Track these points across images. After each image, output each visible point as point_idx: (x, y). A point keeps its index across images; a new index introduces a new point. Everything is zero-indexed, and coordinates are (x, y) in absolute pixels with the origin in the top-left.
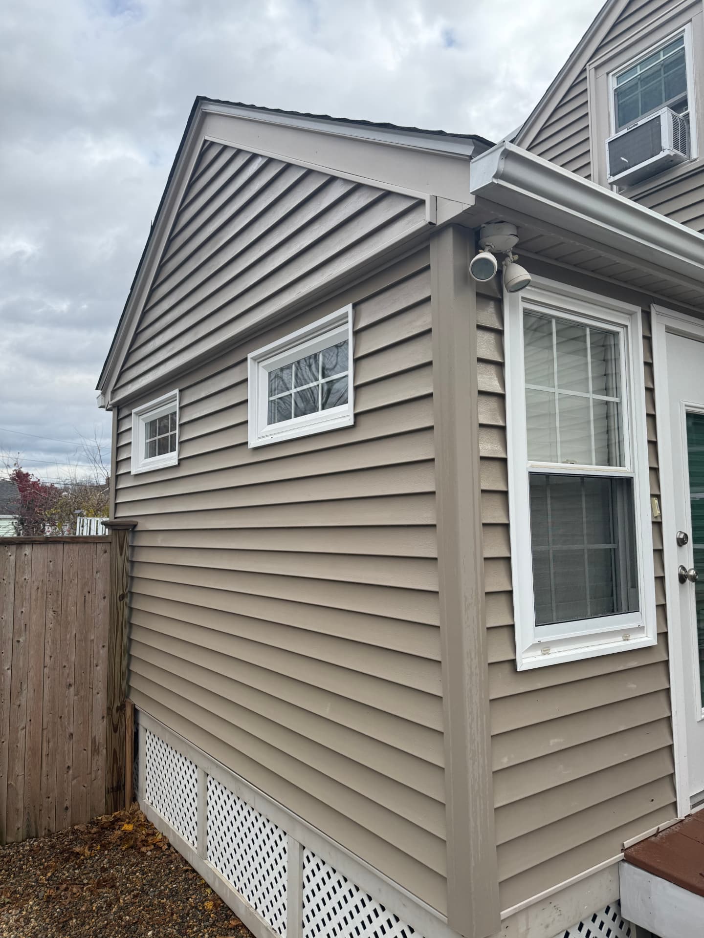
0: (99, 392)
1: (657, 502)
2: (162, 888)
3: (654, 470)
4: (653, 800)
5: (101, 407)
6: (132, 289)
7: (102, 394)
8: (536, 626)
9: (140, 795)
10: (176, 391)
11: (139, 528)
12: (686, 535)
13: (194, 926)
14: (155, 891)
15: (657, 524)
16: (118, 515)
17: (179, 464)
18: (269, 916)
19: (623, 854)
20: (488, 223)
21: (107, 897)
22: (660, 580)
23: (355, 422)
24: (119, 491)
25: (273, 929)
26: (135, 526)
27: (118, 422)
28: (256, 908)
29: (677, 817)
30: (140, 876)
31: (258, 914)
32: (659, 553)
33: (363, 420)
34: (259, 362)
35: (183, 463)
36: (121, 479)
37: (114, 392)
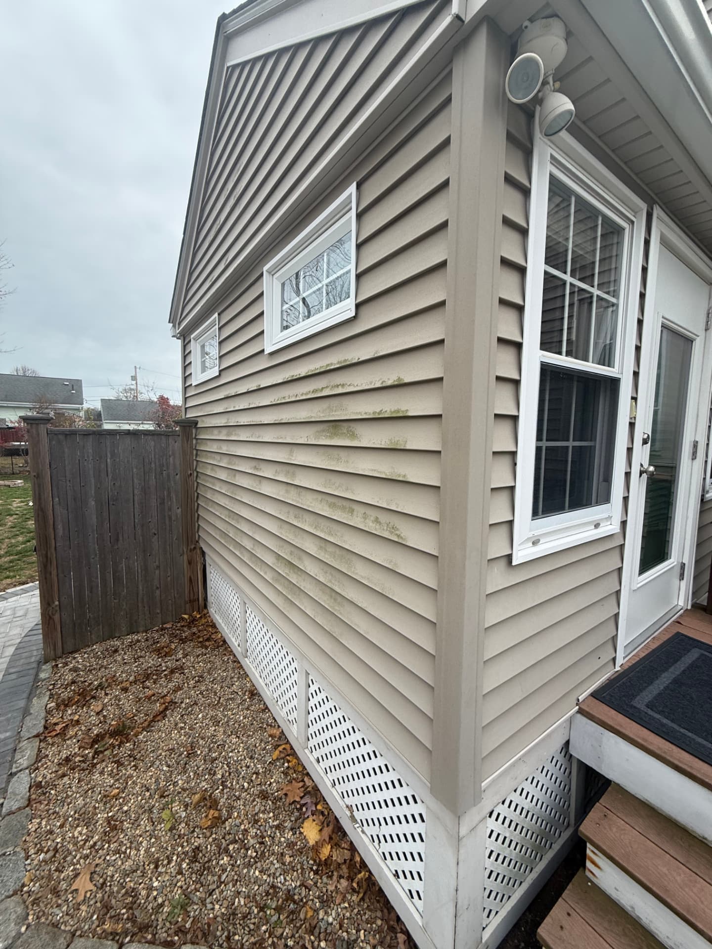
0: (171, 325)
1: (634, 403)
2: (216, 675)
3: (636, 374)
4: (599, 658)
5: (173, 336)
6: (184, 233)
7: (173, 326)
8: (532, 520)
9: (208, 604)
10: (216, 315)
11: (199, 425)
12: (648, 435)
13: (234, 708)
14: (210, 678)
15: (632, 425)
16: (187, 417)
17: (220, 374)
18: (285, 710)
19: (578, 707)
20: (531, 20)
21: (177, 682)
22: (628, 475)
23: (356, 314)
24: (187, 399)
25: (289, 720)
26: (197, 423)
27: (184, 347)
28: (277, 701)
29: (615, 668)
30: (202, 665)
31: (279, 706)
32: (630, 450)
33: (364, 310)
34: (273, 275)
35: (223, 373)
36: (188, 389)
37: (179, 324)
